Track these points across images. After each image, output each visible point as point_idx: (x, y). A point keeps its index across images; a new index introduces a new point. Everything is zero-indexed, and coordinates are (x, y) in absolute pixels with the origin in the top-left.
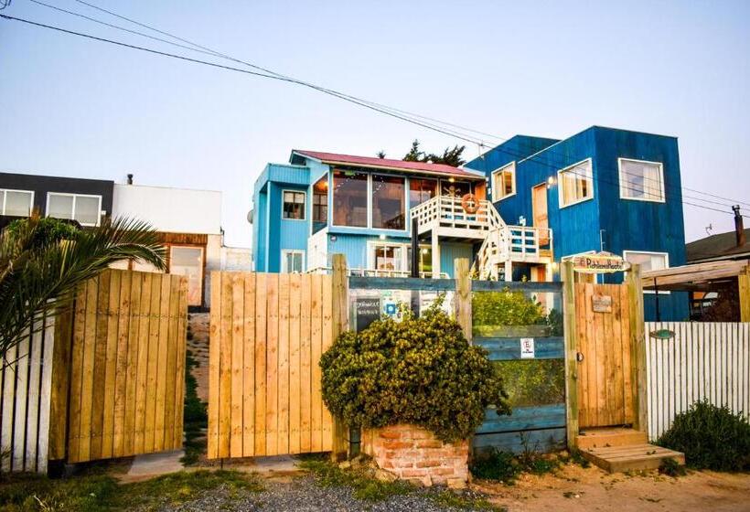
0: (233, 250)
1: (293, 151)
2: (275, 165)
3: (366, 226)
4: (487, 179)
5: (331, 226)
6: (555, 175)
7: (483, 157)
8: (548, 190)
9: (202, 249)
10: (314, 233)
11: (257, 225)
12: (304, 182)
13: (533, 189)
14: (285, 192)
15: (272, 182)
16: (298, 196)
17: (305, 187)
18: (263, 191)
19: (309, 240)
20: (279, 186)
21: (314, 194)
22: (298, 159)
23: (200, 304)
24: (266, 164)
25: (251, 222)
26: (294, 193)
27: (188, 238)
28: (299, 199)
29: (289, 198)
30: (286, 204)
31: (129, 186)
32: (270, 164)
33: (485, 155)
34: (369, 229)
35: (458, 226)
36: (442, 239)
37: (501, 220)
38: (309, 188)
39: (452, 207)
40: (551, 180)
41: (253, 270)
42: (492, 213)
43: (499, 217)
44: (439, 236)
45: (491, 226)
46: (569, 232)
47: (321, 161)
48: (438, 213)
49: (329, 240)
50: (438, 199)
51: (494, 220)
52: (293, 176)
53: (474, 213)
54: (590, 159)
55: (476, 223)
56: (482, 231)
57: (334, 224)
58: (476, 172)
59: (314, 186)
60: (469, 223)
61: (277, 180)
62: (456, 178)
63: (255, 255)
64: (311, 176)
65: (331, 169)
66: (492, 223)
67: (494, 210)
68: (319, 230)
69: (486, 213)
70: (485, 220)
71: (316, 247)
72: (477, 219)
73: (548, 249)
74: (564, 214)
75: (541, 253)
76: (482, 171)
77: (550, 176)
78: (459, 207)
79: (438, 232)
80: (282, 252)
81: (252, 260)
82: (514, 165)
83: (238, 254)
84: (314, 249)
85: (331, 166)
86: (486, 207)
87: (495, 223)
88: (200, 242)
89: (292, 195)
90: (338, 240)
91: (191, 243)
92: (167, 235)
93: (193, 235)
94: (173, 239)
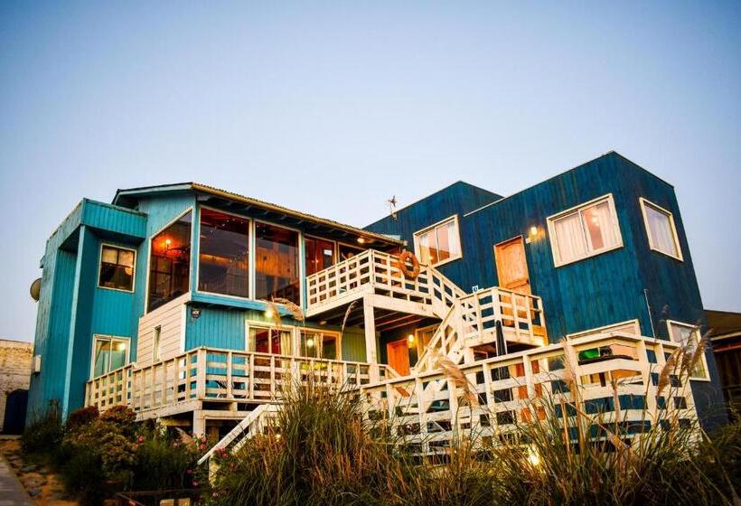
1: (119, 191)
2: (96, 204)
3: (248, 297)
4: (405, 243)
5: (193, 292)
6: (541, 224)
7: (395, 216)
8: (527, 247)
10: (151, 309)
11: (48, 306)
12: (138, 234)
13: (495, 247)
14: (105, 247)
15: (90, 230)
16: (124, 256)
17: (137, 242)
18: (68, 247)
19: (141, 320)
20: (99, 236)
22: (130, 201)
25: (37, 297)
26: (119, 250)
28: (126, 260)
29: (110, 257)
30: (105, 266)
32: (87, 201)
33: (397, 213)
34: (251, 300)
35: (397, 295)
36: (378, 312)
37: (458, 289)
38: (144, 244)
39: (388, 267)
40: (534, 230)
41: (38, 369)
42: (436, 281)
43: (452, 286)
44: (375, 309)
45: (435, 299)
46: (578, 299)
47: (189, 187)
48: (372, 273)
49: (190, 315)
50: (370, 254)
51: (441, 290)
52: (120, 222)
53: (413, 279)
54: (610, 195)
55: (417, 293)
56: (425, 305)
57: (199, 289)
58: (388, 236)
59: (153, 240)
60: (409, 292)
61: (96, 226)
62: (366, 238)
63: (40, 345)
64: (149, 227)
65: (198, 203)
66: (438, 294)
67: (440, 276)
68: (164, 302)
69: (425, 281)
70: (426, 290)
71: (158, 329)
72: (417, 288)
73: (540, 325)
74: (564, 274)
75: (534, 329)
76: (394, 234)
77: (530, 227)
78: (395, 269)
79: (372, 302)
80: (94, 340)
81: (34, 355)
82: (456, 220)
83: (6, 349)
84: (154, 334)
85: (200, 199)
86: (425, 273)
87: (444, 295)
89: (114, 253)
90: (202, 315)
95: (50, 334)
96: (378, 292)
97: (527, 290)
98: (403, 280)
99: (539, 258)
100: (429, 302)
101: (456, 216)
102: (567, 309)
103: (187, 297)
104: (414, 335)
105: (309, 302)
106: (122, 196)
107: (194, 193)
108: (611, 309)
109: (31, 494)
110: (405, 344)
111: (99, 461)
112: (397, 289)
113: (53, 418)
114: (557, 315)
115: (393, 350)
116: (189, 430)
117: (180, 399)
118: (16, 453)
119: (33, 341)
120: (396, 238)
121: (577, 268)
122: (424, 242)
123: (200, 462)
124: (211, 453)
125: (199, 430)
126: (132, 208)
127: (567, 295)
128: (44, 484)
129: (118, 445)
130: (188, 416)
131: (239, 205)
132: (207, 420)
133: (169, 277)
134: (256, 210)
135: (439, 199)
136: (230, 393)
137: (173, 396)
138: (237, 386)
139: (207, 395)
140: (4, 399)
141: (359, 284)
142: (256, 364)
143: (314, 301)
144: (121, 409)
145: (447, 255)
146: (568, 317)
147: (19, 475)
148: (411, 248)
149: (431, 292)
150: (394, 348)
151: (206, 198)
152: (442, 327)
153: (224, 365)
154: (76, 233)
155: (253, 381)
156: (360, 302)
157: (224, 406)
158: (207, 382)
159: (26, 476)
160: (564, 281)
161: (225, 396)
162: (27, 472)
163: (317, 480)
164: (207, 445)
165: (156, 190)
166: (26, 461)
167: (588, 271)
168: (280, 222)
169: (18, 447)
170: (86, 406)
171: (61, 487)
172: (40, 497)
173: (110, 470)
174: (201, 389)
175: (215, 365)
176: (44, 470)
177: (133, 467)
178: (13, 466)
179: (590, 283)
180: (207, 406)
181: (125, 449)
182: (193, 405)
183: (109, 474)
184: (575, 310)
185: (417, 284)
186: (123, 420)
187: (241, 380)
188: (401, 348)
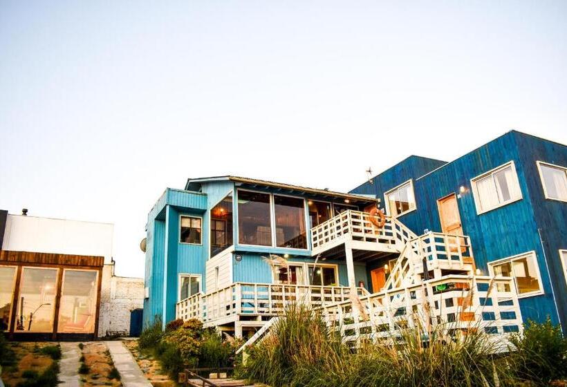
0: (124, 280)
1: (189, 180)
2: (174, 190)
3: (271, 245)
4: (379, 200)
5: (237, 245)
7: (371, 181)
8: (459, 201)
9: (98, 272)
10: (213, 255)
11: (151, 256)
12: (202, 208)
13: (437, 201)
14: (182, 217)
15: (171, 206)
16: (194, 221)
17: (202, 212)
18: (160, 218)
19: (207, 263)
20: (178, 210)
21: (212, 220)
22: (195, 186)
23: (93, 332)
24: (165, 189)
25: (144, 250)
26: (191, 218)
27: (82, 260)
28: (196, 224)
29: (186, 223)
30: (183, 228)
31: (24, 217)
32: (169, 189)
33: (373, 179)
34: (274, 248)
35: (369, 240)
36: (355, 252)
37: (412, 232)
38: (207, 213)
39: (362, 221)
40: (462, 189)
41: (147, 297)
42: (398, 227)
43: (408, 230)
44: (353, 250)
45: (397, 240)
46: (494, 236)
47: (228, 178)
48: (350, 226)
49: (235, 259)
50: (348, 212)
51: (401, 233)
52: (190, 201)
53: (381, 227)
54: (512, 162)
55: (384, 237)
56: (390, 245)
57: (239, 243)
58: (364, 196)
59: (212, 211)
60: (378, 237)
61: (176, 205)
62: (350, 199)
63: (148, 281)
64: (208, 201)
65: (236, 187)
66: (399, 237)
67: (400, 224)
68: (220, 251)
69: (390, 228)
70: (391, 234)
71: (217, 269)
72: (384, 234)
73: (469, 256)
74: (484, 219)
75: (464, 260)
76: (371, 194)
77: (460, 186)
78: (366, 222)
79: (351, 246)
80: (179, 276)
81: (145, 287)
82: (411, 183)
83: (129, 283)
84: (215, 272)
85: (237, 184)
86: (390, 222)
87: (403, 237)
88: (95, 265)
89: (188, 220)
90: (243, 260)
91: (86, 266)
92: (60, 256)
93: (89, 258)
94: (67, 261)
95: (154, 274)
96: (355, 238)
97: (460, 232)
98: (373, 228)
99: (466, 207)
100: (393, 242)
101: (411, 180)
102: (487, 244)
103: (232, 248)
104: (388, 264)
105: (313, 246)
106: (191, 183)
107: (232, 181)
108: (517, 244)
109: (144, 372)
110: (383, 270)
111: (179, 352)
112: (369, 235)
113: (158, 326)
114: (481, 248)
115: (375, 275)
116: (232, 333)
117: (228, 314)
118: (136, 348)
119: (144, 278)
120: (372, 197)
121: (492, 215)
122: (391, 198)
123: (237, 352)
124: (243, 347)
125: (238, 333)
126: (197, 191)
127: (487, 235)
128: (151, 366)
129: (189, 343)
130: (232, 325)
131: (261, 186)
132: (243, 327)
133: (223, 233)
134: (273, 188)
135: (399, 169)
136: (256, 310)
137: (225, 311)
138: (262, 305)
139: (242, 311)
140: (129, 314)
141: (342, 233)
142: (272, 291)
143: (315, 245)
144: (194, 321)
145: (406, 206)
146: (488, 250)
147: (137, 361)
148: (383, 205)
149: (395, 235)
150: (376, 273)
151: (239, 184)
152: (400, 260)
153: (252, 293)
154: (165, 209)
155: (271, 302)
156: (343, 246)
157: (254, 318)
158: (242, 303)
159: (141, 361)
160: (484, 225)
161: (252, 312)
162: (142, 359)
164: (241, 342)
165: (210, 180)
166: (142, 353)
167: (500, 216)
168: (291, 194)
169: (137, 345)
170: (177, 319)
171: (160, 368)
172: (148, 373)
173: (185, 357)
174: (238, 309)
175: (246, 293)
176: (152, 358)
177: (198, 356)
178: (134, 356)
179: (502, 226)
180: (242, 318)
181: (193, 345)
182: (234, 318)
183: (185, 360)
184: (493, 245)
185: (384, 230)
186: (197, 329)
187: (263, 301)
188: (381, 273)
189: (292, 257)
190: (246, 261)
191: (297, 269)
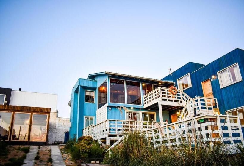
0: (62, 119)
1: (89, 75)
2: (82, 79)
3: (125, 103)
4: (175, 83)
5: (109, 103)
6: (216, 74)
7: (171, 74)
8: (212, 82)
9: (48, 115)
10: (99, 108)
11: (73, 108)
12: (95, 87)
13: (202, 83)
14: (86, 91)
15: (81, 86)
16: (92, 93)
17: (95, 89)
18: (76, 92)
19: (97, 111)
20: (84, 88)
21: (99, 92)
22: (92, 77)
24: (78, 79)
25: (70, 106)
26: (90, 91)
27: (41, 110)
28: (92, 94)
29: (88, 94)
30: (86, 96)
31: (20, 92)
32: (80, 79)
35: (169, 100)
36: (163, 106)
37: (189, 97)
38: (97, 89)
39: (166, 92)
40: (213, 77)
41: (71, 126)
42: (183, 95)
43: (188, 96)
45: (183, 101)
46: (229, 99)
47: (105, 73)
48: (161, 94)
49: (108, 109)
50: (160, 88)
51: (184, 98)
52: (90, 84)
53: (175, 95)
54: (237, 63)
55: (176, 99)
56: (179, 103)
57: (110, 102)
58: (168, 81)
59: (99, 88)
60: (174, 99)
61: (83, 85)
62: (162, 82)
63: (71, 119)
64: (97, 84)
65: (109, 77)
66: (184, 99)
67: (184, 93)
68: (102, 106)
69: (179, 95)
70: (180, 98)
71: (101, 114)
72: (176, 98)
73: (217, 108)
74: (224, 90)
75: (214, 109)
76: (171, 80)
77: (212, 75)
78: (168, 92)
79: (161, 103)
80: (85, 117)
81: (70, 122)
82: (189, 75)
83: (64, 120)
84: (100, 115)
85: (109, 76)
86: (180, 93)
87: (186, 99)
88: (47, 112)
89: (89, 92)
90: (112, 109)
91: (43, 112)
92: (32, 108)
93: (44, 109)
94: (34, 110)
95: (73, 118)
96: (163, 100)
97: (212, 97)
98: (171, 95)
99: (215, 85)
100: (181, 102)
101: (189, 73)
102: (225, 102)
103: (107, 104)
104: (179, 112)
105: (144, 104)
106: (90, 76)
107: (106, 74)
108: (239, 102)
109: (64, 159)
110: (176, 115)
111: (79, 151)
113: (75, 140)
114: (222, 104)
115: (173, 117)
116: (105, 143)
117: (104, 134)
118: (63, 149)
119: (70, 118)
120: (172, 82)
121: (228, 88)
122: (180, 82)
123: (106, 151)
124: (109, 149)
125: (108, 143)
126: (93, 79)
127: (225, 98)
128: (68, 157)
129: (84, 147)
130: (105, 139)
131: (120, 76)
132: (110, 140)
133: (104, 98)
134: (126, 77)
135: (184, 68)
136: (116, 132)
137: (102, 133)
138: (119, 130)
139: (110, 133)
140: (64, 134)
141: (157, 97)
142: (124, 123)
143: (145, 103)
144: (89, 137)
145: (187, 85)
146: (226, 105)
147: (62, 154)
148: (176, 85)
149: (182, 98)
150: (173, 116)
151: (110, 76)
152: (184, 110)
153: (114, 124)
154: (78, 87)
155: (123, 128)
156: (157, 104)
157: (115, 136)
158: (110, 129)
159: (64, 155)
160: (224, 93)
161: (115, 133)
162: (64, 154)
163: (131, 157)
164: (109, 147)
165: (98, 74)
166: (65, 151)
167: (231, 89)
168: (134, 80)
170: (83, 136)
171: (72, 158)
172: (66, 160)
173: (82, 153)
174: (108, 131)
175: (111, 124)
176: (69, 153)
177: (88, 152)
178: (61, 152)
179: (232, 93)
180: (110, 136)
181: (86, 148)
182: (106, 136)
183: (82, 154)
184: (228, 103)
185: (177, 96)
186: (90, 141)
187: (120, 128)
188: (176, 116)
189: (135, 109)
190: (113, 110)
191: (137, 114)
